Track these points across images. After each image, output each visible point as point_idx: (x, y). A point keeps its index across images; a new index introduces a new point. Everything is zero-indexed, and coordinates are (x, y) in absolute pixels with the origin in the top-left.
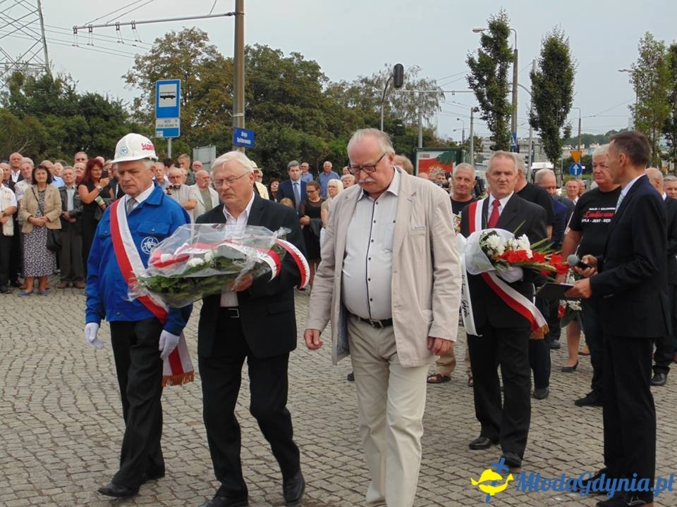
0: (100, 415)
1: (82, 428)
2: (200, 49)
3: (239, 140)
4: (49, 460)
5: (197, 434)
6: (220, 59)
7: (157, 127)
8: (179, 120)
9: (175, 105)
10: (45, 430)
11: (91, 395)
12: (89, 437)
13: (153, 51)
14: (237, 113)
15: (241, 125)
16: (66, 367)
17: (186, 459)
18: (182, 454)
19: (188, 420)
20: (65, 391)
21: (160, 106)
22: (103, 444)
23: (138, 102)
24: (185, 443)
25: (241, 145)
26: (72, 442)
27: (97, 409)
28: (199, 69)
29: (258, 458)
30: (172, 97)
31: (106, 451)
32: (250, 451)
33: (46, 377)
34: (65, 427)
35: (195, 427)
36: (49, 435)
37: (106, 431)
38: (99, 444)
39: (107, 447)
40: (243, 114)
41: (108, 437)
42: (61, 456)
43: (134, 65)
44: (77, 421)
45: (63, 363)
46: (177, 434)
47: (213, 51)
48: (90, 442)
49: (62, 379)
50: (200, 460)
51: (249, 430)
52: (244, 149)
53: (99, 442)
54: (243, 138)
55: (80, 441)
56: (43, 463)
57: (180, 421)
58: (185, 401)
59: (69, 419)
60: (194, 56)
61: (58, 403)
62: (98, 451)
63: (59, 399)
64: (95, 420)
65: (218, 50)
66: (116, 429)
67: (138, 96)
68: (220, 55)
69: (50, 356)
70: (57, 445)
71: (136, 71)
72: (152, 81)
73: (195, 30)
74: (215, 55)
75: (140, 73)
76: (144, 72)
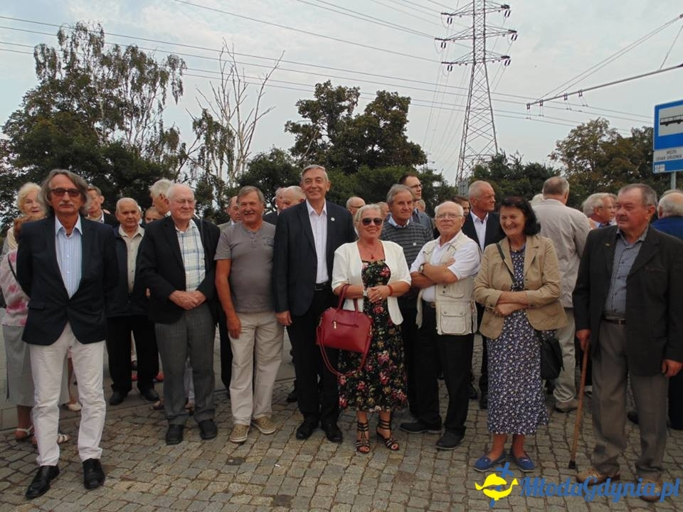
2: (604, 133)
6: (619, 137)
13: (569, 137)
43: (556, 147)
47: (615, 133)
60: (600, 137)
65: (619, 131)
68: (619, 135)
71: (557, 151)
72: (569, 157)
73: (600, 120)
74: (615, 135)
75: (560, 152)
76: (563, 152)
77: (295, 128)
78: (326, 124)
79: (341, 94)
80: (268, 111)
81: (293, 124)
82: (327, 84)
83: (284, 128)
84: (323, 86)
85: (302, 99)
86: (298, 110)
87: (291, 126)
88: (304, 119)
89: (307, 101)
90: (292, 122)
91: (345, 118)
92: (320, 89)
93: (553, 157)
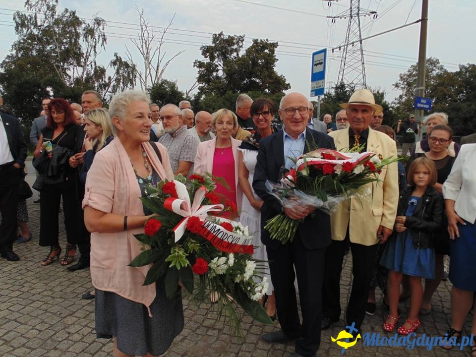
2: (434, 68)
6: (446, 72)
13: (409, 71)
23: (401, 97)
28: (433, 78)
43: (399, 79)
47: (442, 68)
60: (431, 72)
65: (445, 68)
67: (401, 94)
68: (446, 70)
71: (400, 82)
72: (408, 86)
73: (432, 58)
74: (443, 70)
75: (402, 82)
76: (404, 82)
77: (201, 65)
78: (222, 62)
79: (230, 41)
80: (180, 53)
81: (199, 62)
82: (221, 34)
83: (193, 64)
84: (218, 36)
85: (204, 45)
86: (201, 53)
87: (198, 64)
88: (205, 59)
89: (207, 46)
90: (199, 60)
91: (235, 58)
92: (216, 38)
93: (397, 86)
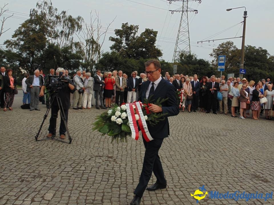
0: (199, 143)
1: (194, 146)
2: (231, 47)
3: (241, 72)
4: (186, 153)
5: (225, 152)
6: (237, 49)
7: (218, 68)
8: (224, 66)
9: (224, 62)
10: (185, 145)
11: (197, 138)
12: (196, 149)
13: (218, 47)
14: (241, 64)
15: (242, 68)
16: (191, 130)
17: (221, 158)
18: (220, 157)
19: (223, 148)
20: (190, 136)
21: (219, 62)
22: (200, 151)
23: (213, 61)
24: (221, 154)
25: (242, 73)
26: (192, 149)
27: (198, 142)
28: (230, 52)
29: (241, 161)
30: (223, 60)
31: (200, 153)
32: (240, 159)
33: (186, 132)
34: (190, 145)
35: (224, 150)
36: (186, 147)
37: (200, 148)
38: (198, 151)
39: (200, 152)
40: (243, 65)
41: (201, 149)
42: (189, 152)
43: (213, 51)
44: (193, 144)
45: (190, 129)
46: (219, 151)
47: (235, 47)
48: (196, 150)
49: (190, 133)
50: (225, 159)
51: (239, 153)
52: (242, 74)
53: (199, 150)
54: (243, 71)
55: (193, 149)
56: (184, 153)
57: (220, 148)
58: (222, 143)
59: (191, 143)
60: (230, 49)
61: (189, 139)
62: (198, 152)
63: (189, 138)
64: (198, 144)
65: (237, 47)
66: (203, 148)
69: (187, 127)
70: (188, 150)
72: (217, 56)
73: (230, 42)
74: (236, 48)
75: (214, 53)
76: (215, 53)
77: (113, 39)
78: (125, 38)
79: (131, 28)
81: (112, 38)
82: (127, 24)
83: (109, 39)
84: (125, 24)
85: (117, 29)
86: (115, 33)
88: (117, 36)
89: (118, 30)
91: (132, 37)
92: (124, 26)
93: (211, 55)
